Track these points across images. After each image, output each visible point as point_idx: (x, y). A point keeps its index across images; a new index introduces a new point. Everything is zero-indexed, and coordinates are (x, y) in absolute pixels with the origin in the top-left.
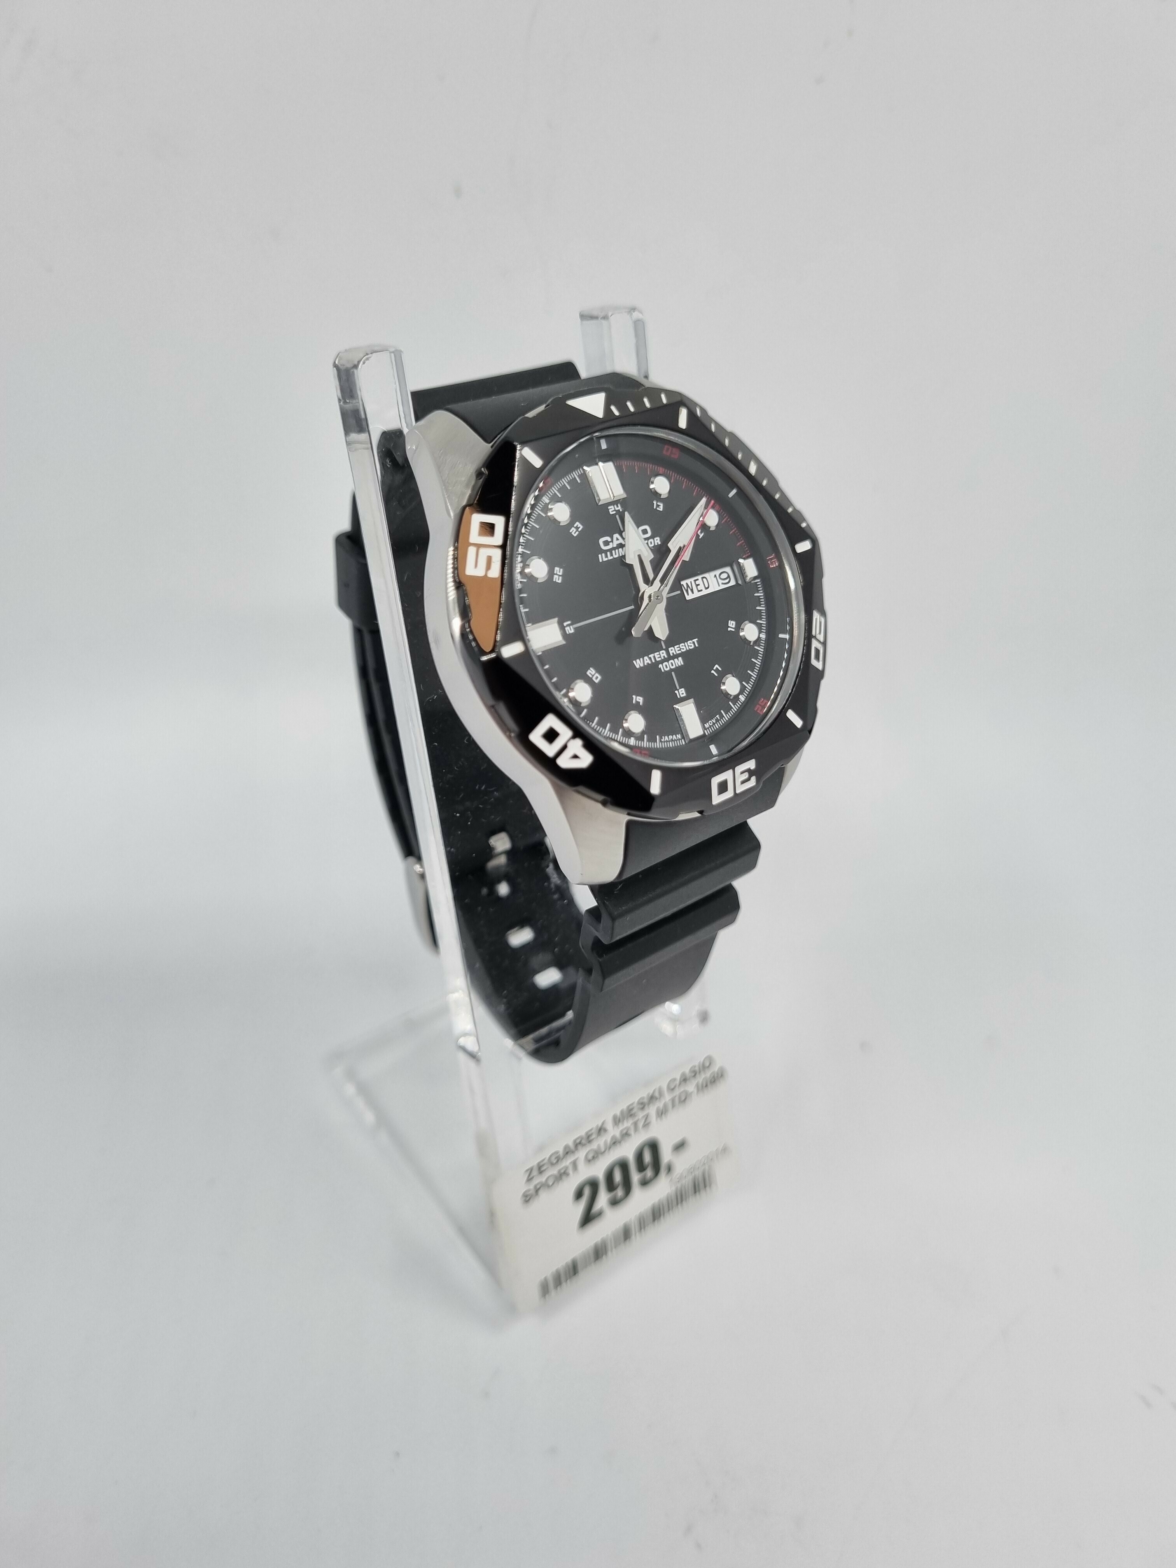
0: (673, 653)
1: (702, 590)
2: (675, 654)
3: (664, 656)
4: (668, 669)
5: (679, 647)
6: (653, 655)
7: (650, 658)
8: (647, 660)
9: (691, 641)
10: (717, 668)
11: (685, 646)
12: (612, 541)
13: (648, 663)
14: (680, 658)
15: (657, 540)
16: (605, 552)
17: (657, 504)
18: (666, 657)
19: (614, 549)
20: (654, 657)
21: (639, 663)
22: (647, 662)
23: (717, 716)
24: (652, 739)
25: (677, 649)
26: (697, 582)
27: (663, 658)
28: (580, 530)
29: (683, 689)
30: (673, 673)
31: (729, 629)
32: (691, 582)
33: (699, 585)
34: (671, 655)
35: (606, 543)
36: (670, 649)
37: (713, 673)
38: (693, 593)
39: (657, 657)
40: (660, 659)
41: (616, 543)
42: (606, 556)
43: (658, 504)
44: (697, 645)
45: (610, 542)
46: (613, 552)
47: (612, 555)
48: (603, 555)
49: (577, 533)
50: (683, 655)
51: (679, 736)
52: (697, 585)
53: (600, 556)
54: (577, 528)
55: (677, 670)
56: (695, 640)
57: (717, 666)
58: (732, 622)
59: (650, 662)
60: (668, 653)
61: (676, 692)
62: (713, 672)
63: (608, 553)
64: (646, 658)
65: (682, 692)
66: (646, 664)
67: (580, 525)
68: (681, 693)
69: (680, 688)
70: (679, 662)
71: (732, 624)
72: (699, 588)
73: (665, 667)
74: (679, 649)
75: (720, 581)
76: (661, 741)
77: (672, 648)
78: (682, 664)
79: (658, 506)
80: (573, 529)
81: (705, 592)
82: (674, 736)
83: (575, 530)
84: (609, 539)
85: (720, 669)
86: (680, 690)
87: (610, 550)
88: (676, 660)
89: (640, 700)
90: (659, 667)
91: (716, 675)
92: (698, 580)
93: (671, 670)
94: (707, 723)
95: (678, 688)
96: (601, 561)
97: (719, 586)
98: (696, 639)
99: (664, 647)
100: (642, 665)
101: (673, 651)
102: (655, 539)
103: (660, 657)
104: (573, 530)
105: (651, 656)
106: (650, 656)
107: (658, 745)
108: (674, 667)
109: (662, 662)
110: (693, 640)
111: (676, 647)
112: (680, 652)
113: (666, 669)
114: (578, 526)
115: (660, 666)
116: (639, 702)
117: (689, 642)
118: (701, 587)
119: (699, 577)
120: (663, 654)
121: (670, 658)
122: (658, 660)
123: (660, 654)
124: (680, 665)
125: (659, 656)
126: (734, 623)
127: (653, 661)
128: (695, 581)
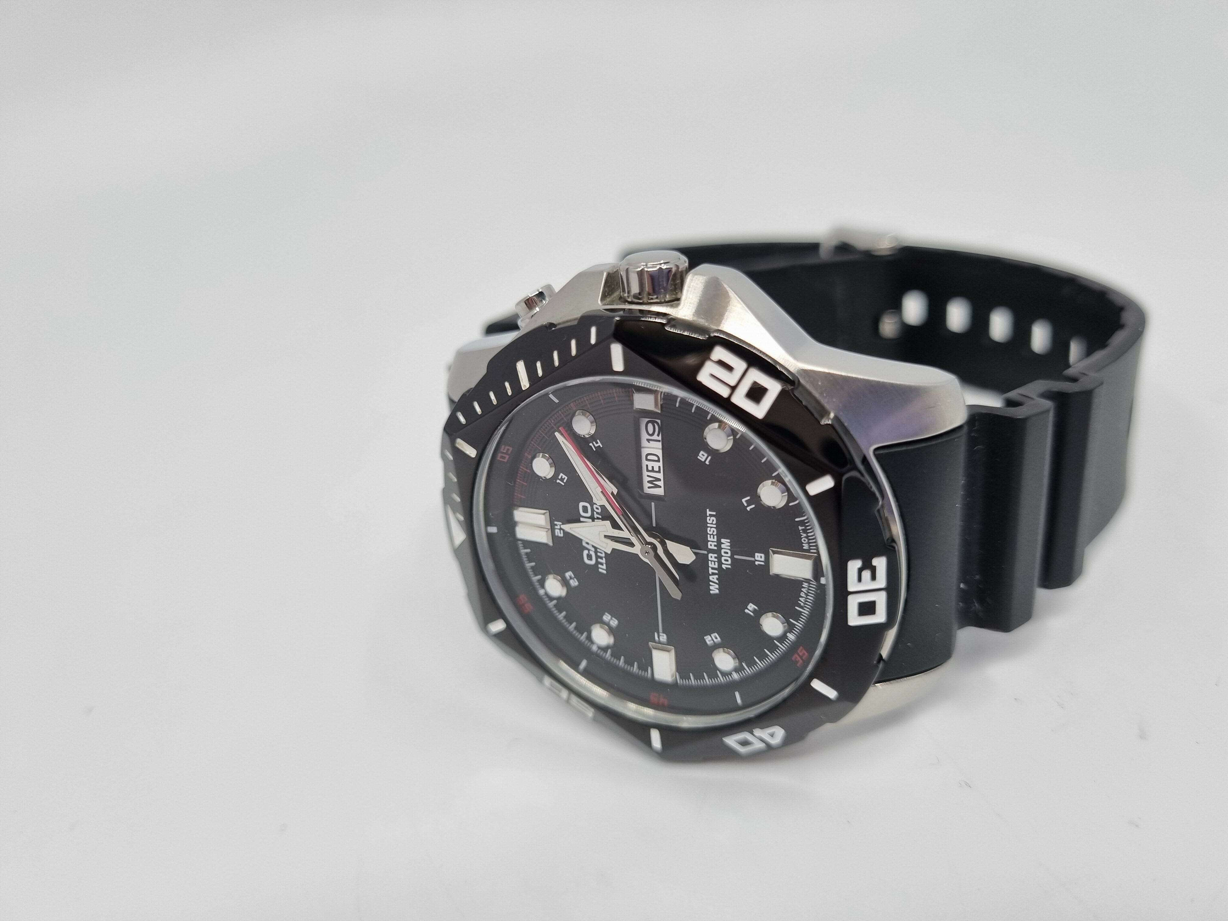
0: (715, 546)
1: (659, 467)
2: (716, 544)
3: (715, 558)
4: (729, 559)
5: (710, 535)
6: (709, 568)
7: (713, 574)
9: (708, 518)
10: (746, 501)
11: (711, 527)
12: (587, 550)
13: (718, 579)
14: (723, 540)
16: (598, 562)
17: (559, 479)
18: (716, 555)
19: (595, 553)
20: (713, 568)
21: (714, 589)
22: (715, 579)
23: (800, 528)
24: (797, 616)
25: (712, 539)
26: (650, 468)
27: (716, 560)
28: (573, 576)
29: (757, 554)
30: (736, 557)
31: (707, 463)
32: (648, 476)
33: (653, 467)
34: (716, 548)
35: (589, 557)
36: (709, 547)
37: (751, 509)
38: (659, 481)
39: (713, 566)
40: (717, 564)
41: (591, 548)
42: (602, 564)
43: (560, 477)
44: (714, 513)
45: (589, 552)
46: (598, 554)
47: (600, 558)
48: (600, 566)
49: (575, 580)
50: (720, 536)
51: (805, 585)
52: (653, 471)
53: (600, 570)
54: (571, 578)
55: (734, 551)
56: (708, 513)
57: (744, 500)
58: (700, 455)
59: (716, 576)
60: (711, 551)
61: (757, 563)
62: (748, 509)
64: (711, 578)
65: (759, 557)
66: (717, 582)
67: (568, 573)
68: (759, 559)
69: (754, 557)
70: (726, 543)
71: (703, 456)
72: (656, 469)
73: (726, 565)
74: (712, 536)
75: (656, 437)
76: (802, 607)
77: (709, 543)
78: (729, 541)
79: (562, 480)
80: (570, 582)
81: (661, 464)
82: (802, 589)
83: (572, 581)
85: (748, 498)
86: (757, 558)
87: (597, 557)
88: (723, 546)
89: (751, 607)
90: (725, 568)
91: (753, 506)
92: (647, 466)
93: (732, 557)
94: (804, 545)
95: (752, 559)
96: (605, 572)
97: (660, 441)
98: (707, 510)
99: (706, 552)
100: (717, 586)
101: (712, 546)
103: (715, 562)
104: (572, 584)
105: (711, 571)
106: (710, 573)
107: (806, 612)
108: (728, 551)
109: (720, 563)
110: (708, 515)
111: (709, 539)
112: (715, 537)
113: (728, 563)
114: (569, 576)
115: (724, 566)
116: (755, 609)
117: (708, 521)
118: (655, 465)
119: (645, 463)
120: (712, 557)
121: (718, 552)
123: (711, 561)
124: (729, 544)
125: (713, 563)
126: (702, 452)
127: (716, 572)
128: (648, 470)
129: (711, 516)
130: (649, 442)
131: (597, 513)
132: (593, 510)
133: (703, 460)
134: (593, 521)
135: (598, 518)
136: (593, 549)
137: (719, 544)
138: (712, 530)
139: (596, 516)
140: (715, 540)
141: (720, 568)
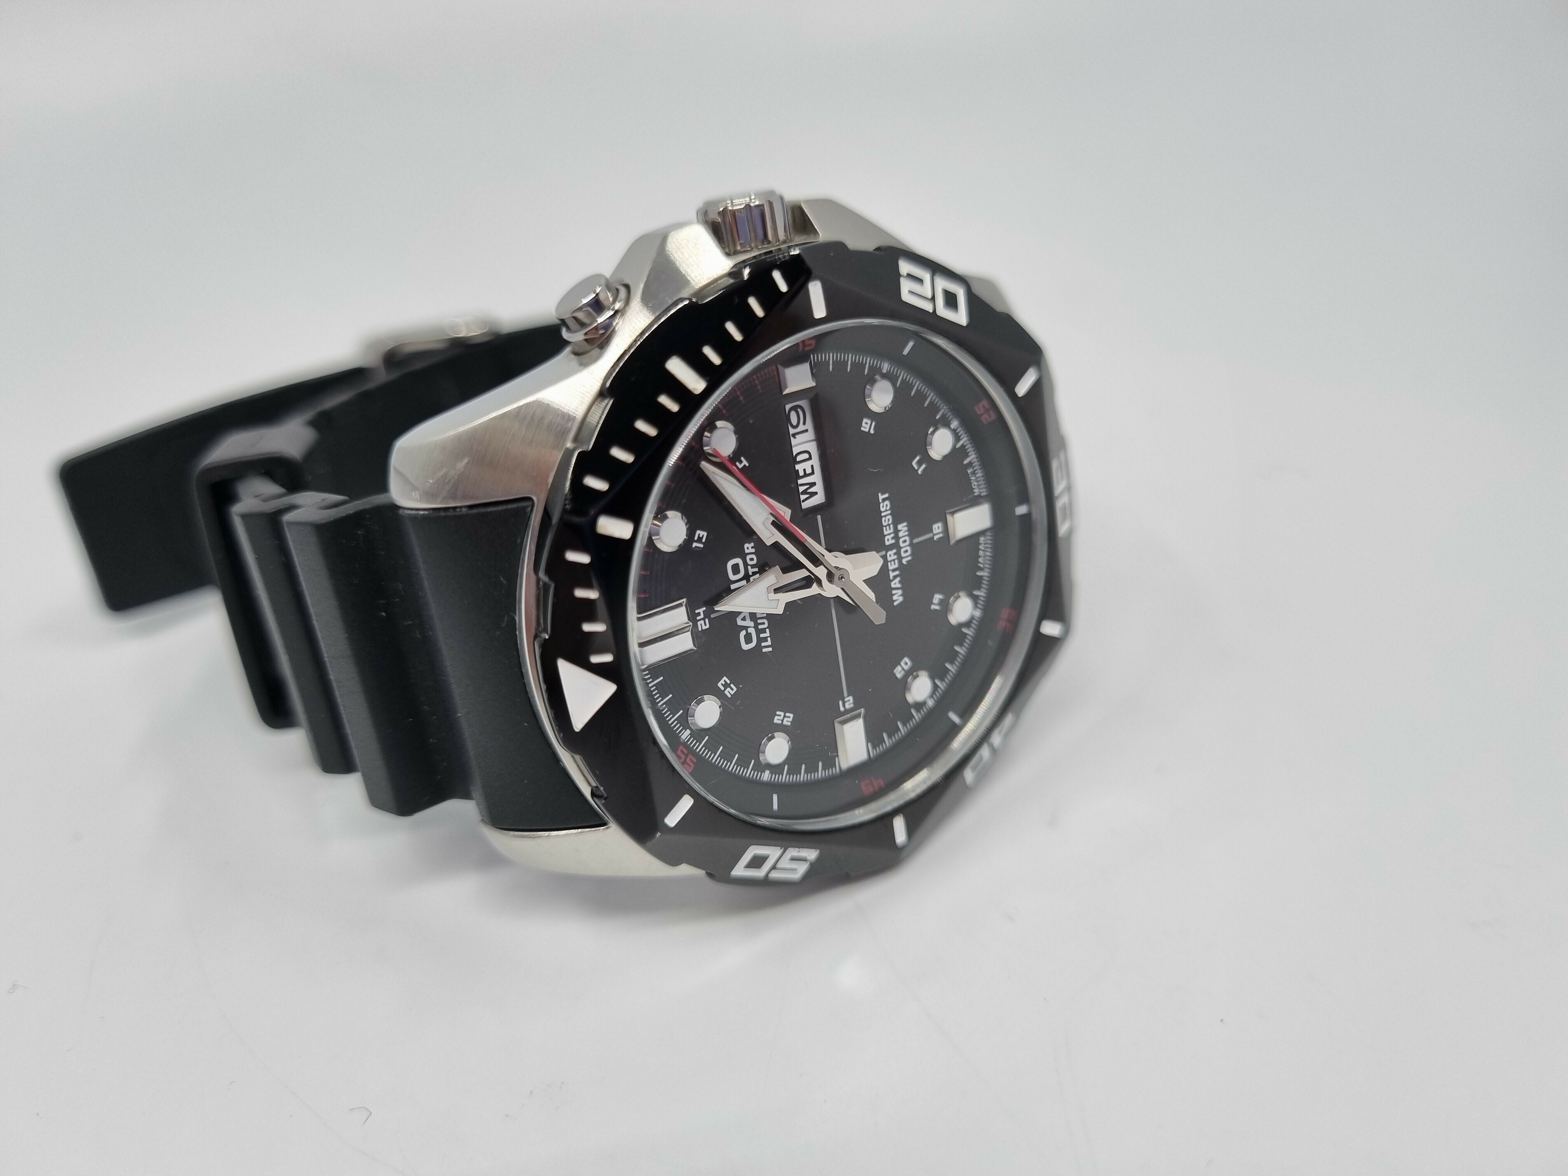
0: (893, 538)
1: (812, 466)
2: (893, 535)
3: (895, 554)
4: (908, 548)
5: (886, 526)
6: (890, 572)
7: (895, 577)
8: (895, 584)
9: (881, 504)
10: (916, 463)
11: (885, 516)
12: (746, 628)
13: (900, 582)
14: (900, 527)
15: (748, 548)
16: (760, 640)
17: (697, 542)
18: (894, 551)
19: (756, 627)
20: (894, 570)
21: (898, 598)
22: (898, 583)
23: (969, 472)
24: (980, 583)
25: (889, 532)
26: (802, 474)
27: (896, 557)
28: (728, 682)
29: (934, 526)
30: (916, 541)
31: (872, 432)
32: (800, 485)
33: (804, 470)
34: (893, 541)
35: (748, 639)
36: (887, 543)
37: (922, 472)
38: (813, 484)
39: (894, 567)
40: (896, 561)
41: (749, 623)
42: (765, 639)
43: (696, 537)
44: (886, 495)
45: (747, 631)
46: (760, 627)
47: (764, 631)
48: (763, 644)
49: (732, 685)
50: (896, 523)
52: (806, 475)
53: (764, 650)
54: (726, 685)
55: (912, 534)
56: (881, 497)
57: (914, 463)
58: (864, 424)
59: (898, 579)
60: (890, 548)
61: (936, 538)
62: (920, 472)
63: (762, 635)
64: (893, 585)
65: (937, 528)
66: (899, 586)
67: (722, 682)
68: (938, 531)
69: (932, 532)
70: (903, 527)
71: (866, 425)
72: (809, 471)
73: (908, 557)
74: (888, 527)
75: (801, 427)
76: (983, 569)
77: (886, 538)
78: (905, 524)
79: (700, 540)
80: (726, 692)
81: (815, 461)
82: (981, 548)
83: (728, 689)
84: (743, 633)
85: (918, 458)
86: (935, 532)
87: (759, 632)
88: (901, 534)
89: (937, 598)
90: (906, 563)
91: (924, 466)
92: (798, 472)
93: (911, 545)
94: (974, 490)
95: (931, 535)
96: (770, 649)
97: (807, 431)
98: (880, 494)
99: (883, 553)
100: (900, 592)
101: (889, 541)
102: (747, 551)
103: (894, 560)
104: (729, 692)
105: (892, 575)
106: (891, 578)
107: (987, 574)
108: (907, 538)
109: (900, 558)
110: (881, 501)
111: (885, 533)
112: (891, 526)
113: (909, 553)
114: (724, 683)
115: (904, 561)
116: (941, 600)
117: (882, 509)
118: (807, 466)
119: (795, 469)
120: (891, 555)
121: (896, 546)
122: (896, 566)
123: (891, 561)
124: (906, 528)
125: (893, 562)
126: (865, 420)
127: (897, 573)
128: (800, 478)
129: (884, 500)
130: (795, 438)
131: (753, 566)
132: (746, 565)
133: (867, 430)
134: (748, 581)
135: (754, 573)
136: (752, 624)
137: (896, 531)
138: (887, 520)
139: (751, 570)
140: (892, 530)
141: (901, 567)
